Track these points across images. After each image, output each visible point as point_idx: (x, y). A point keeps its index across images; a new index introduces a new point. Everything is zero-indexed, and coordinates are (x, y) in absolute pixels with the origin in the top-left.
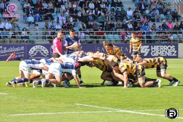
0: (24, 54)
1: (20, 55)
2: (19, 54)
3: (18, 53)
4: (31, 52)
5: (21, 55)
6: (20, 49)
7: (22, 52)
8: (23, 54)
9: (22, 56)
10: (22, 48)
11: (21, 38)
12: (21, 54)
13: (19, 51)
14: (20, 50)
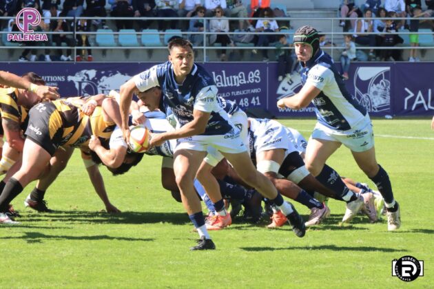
0: (262, 96)
1: (246, 99)
2: (243, 97)
3: (238, 93)
4: (283, 89)
5: (250, 101)
6: (247, 79)
7: (254, 91)
8: (255, 95)
9: (253, 102)
10: (255, 76)
11: (251, 42)
12: (250, 97)
13: (242, 87)
14: (245, 82)
